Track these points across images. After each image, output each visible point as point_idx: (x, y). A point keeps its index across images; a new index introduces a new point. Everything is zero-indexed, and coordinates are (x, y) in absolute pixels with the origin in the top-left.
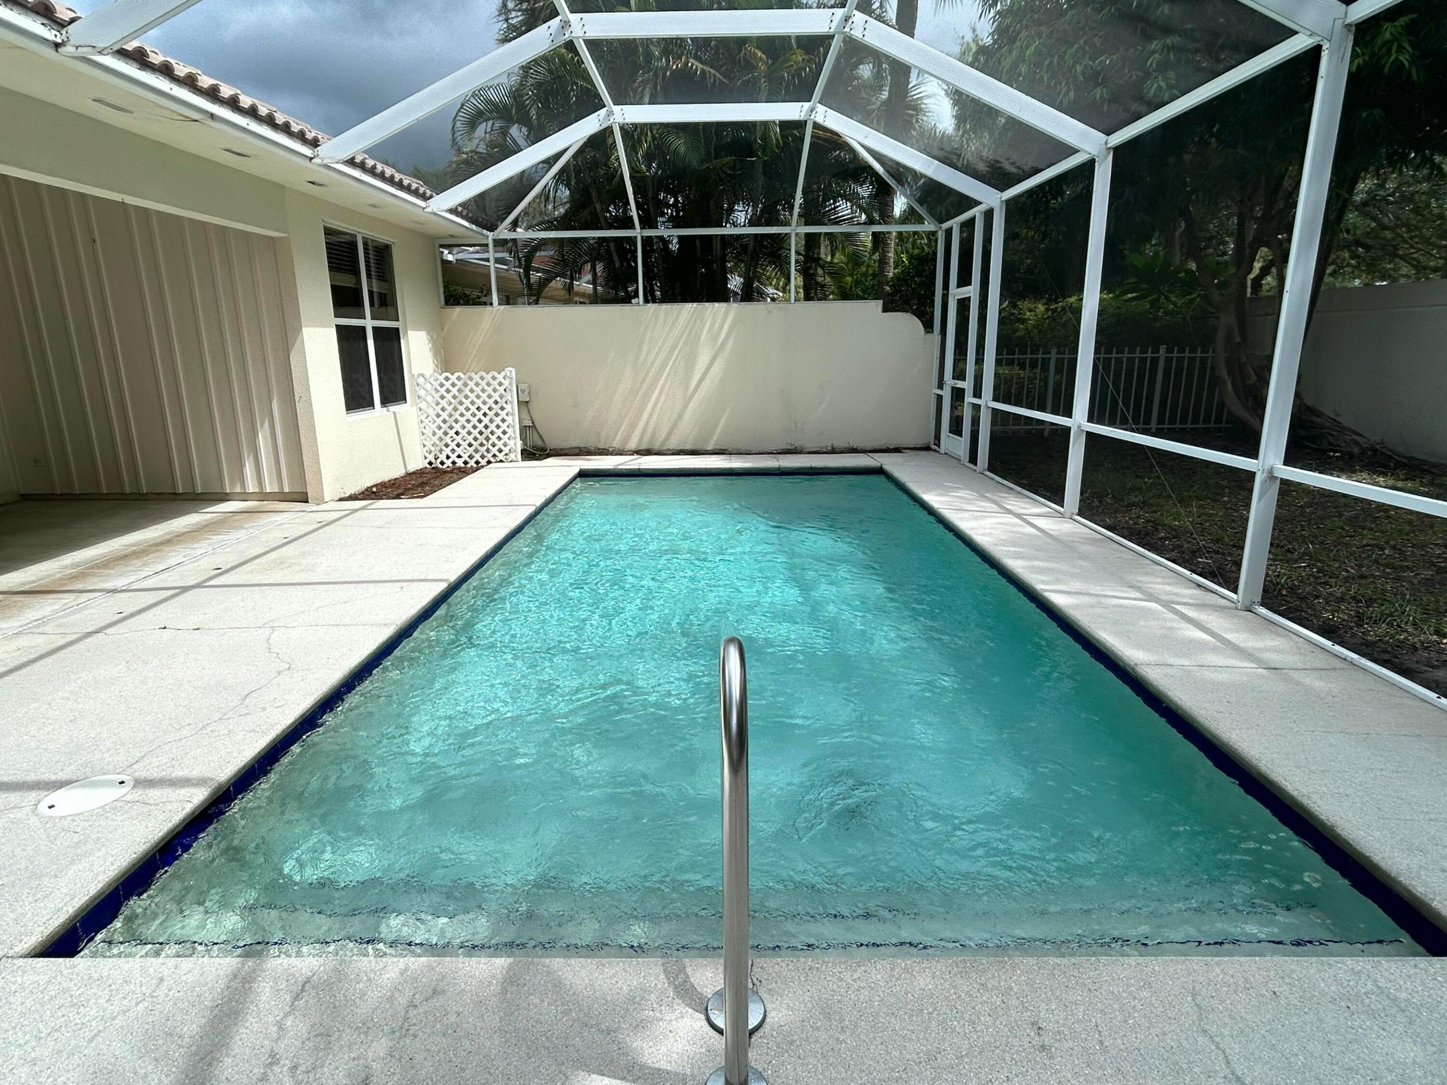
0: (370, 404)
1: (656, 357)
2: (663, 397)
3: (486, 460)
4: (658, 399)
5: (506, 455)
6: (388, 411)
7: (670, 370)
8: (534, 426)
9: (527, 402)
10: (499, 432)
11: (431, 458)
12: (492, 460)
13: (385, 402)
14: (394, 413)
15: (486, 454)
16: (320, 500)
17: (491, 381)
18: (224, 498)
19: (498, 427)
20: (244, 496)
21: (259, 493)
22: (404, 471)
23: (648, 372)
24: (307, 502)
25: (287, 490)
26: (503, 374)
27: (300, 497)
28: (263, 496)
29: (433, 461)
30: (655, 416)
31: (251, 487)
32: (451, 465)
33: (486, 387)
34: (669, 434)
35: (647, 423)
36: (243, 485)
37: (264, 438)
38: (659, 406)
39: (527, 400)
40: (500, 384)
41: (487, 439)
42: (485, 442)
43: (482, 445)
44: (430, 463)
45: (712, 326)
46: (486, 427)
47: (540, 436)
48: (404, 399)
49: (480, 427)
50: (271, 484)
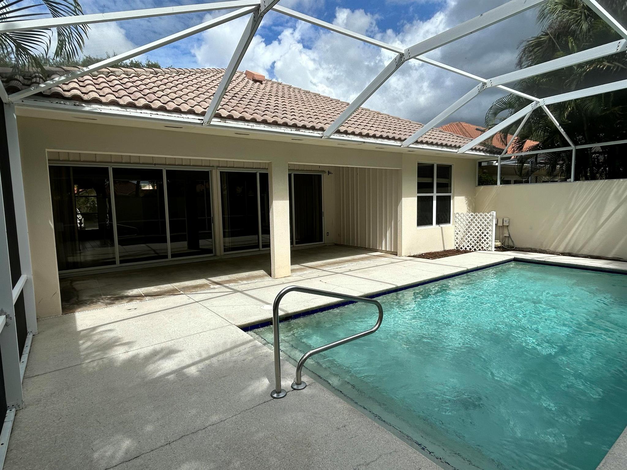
0: (431, 223)
1: (579, 207)
2: (581, 227)
3: (479, 249)
4: (577, 229)
5: (487, 248)
6: (439, 226)
7: (588, 212)
8: (509, 237)
9: (507, 226)
10: (485, 238)
11: (457, 245)
12: (481, 249)
13: (438, 223)
14: (442, 228)
15: (479, 246)
16: (401, 256)
17: (484, 217)
18: (376, 251)
19: (485, 236)
20: (382, 251)
21: (385, 251)
22: (443, 249)
23: (573, 214)
24: (397, 255)
25: (392, 251)
26: (490, 214)
27: (396, 254)
28: (387, 252)
29: (458, 247)
30: (575, 237)
31: (383, 249)
32: (464, 249)
33: (482, 219)
34: (583, 247)
35: (570, 240)
36: (382, 248)
37: (389, 233)
38: (578, 231)
39: (508, 225)
40: (488, 218)
41: (480, 240)
42: (479, 241)
43: (478, 242)
44: (457, 248)
45: (617, 192)
46: (480, 235)
47: (512, 241)
48: (449, 222)
49: (478, 235)
50: (389, 249)
